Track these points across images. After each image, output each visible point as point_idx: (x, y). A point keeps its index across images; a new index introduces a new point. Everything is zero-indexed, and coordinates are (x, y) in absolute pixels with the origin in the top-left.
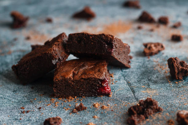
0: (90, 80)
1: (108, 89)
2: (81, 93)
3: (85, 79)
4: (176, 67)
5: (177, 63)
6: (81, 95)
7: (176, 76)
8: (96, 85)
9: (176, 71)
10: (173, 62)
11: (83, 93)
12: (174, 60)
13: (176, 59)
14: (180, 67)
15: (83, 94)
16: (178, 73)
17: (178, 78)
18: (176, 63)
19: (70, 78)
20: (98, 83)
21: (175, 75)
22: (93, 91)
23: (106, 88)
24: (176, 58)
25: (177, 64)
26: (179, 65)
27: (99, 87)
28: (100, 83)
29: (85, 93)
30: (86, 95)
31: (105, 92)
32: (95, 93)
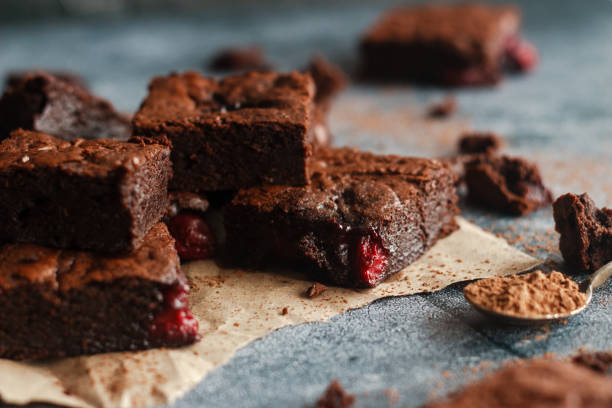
0: (123, 288)
1: (190, 318)
2: (89, 337)
3: (102, 285)
4: (584, 227)
5: (586, 213)
6: (90, 345)
7: (584, 258)
8: (145, 308)
9: (585, 240)
10: (573, 209)
11: (97, 339)
12: (579, 203)
13: (583, 201)
14: (600, 229)
15: (98, 344)
16: (590, 250)
17: (588, 267)
18: (583, 213)
19: (48, 283)
20: (154, 298)
21: (581, 256)
22: (132, 329)
23: (183, 314)
24: (583, 196)
25: (589, 218)
26: (593, 221)
27: (155, 312)
28: (160, 297)
29: (103, 337)
30: (108, 344)
31: (178, 330)
32: (141, 337)
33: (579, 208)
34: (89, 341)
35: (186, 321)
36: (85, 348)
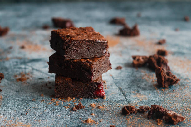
1: (103, 92)
5: (164, 72)
6: (79, 96)
7: (163, 84)
8: (93, 88)
9: (163, 79)
10: (160, 72)
12: (162, 70)
14: (167, 77)
15: (81, 96)
16: (165, 82)
17: (164, 86)
20: (95, 86)
22: (89, 93)
23: (102, 91)
25: (164, 74)
27: (95, 89)
28: (96, 86)
29: (82, 94)
30: (83, 96)
31: (100, 94)
32: (91, 95)
33: (162, 71)
34: (79, 95)
35: (102, 92)
36: (78, 97)
